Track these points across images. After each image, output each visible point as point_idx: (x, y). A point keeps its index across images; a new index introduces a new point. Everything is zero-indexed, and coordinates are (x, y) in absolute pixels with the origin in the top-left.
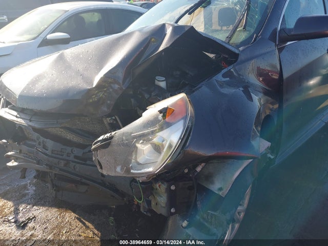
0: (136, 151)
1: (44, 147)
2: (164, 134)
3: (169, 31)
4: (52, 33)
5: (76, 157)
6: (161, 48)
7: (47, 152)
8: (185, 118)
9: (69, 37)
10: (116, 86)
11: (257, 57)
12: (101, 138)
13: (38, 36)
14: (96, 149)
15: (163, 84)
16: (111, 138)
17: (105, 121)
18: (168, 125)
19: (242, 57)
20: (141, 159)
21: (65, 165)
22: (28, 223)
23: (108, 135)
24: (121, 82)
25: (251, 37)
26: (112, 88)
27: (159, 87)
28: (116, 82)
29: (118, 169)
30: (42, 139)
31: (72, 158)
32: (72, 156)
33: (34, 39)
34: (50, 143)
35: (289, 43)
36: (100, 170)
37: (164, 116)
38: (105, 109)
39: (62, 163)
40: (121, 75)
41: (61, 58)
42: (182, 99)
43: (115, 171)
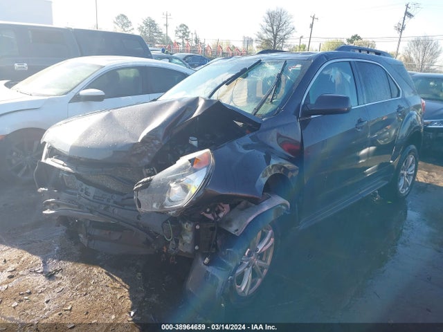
0: (170, 192)
1: (86, 193)
2: (192, 177)
3: (201, 103)
4: (86, 88)
5: (115, 202)
6: (194, 116)
7: (89, 197)
8: (208, 166)
9: (103, 94)
10: (157, 142)
11: (279, 127)
12: (142, 181)
13: (70, 91)
14: (137, 190)
15: (195, 143)
16: (151, 180)
17: (144, 172)
18: (195, 171)
19: (263, 127)
20: (173, 197)
21: (105, 209)
22: (55, 273)
23: (149, 178)
24: (161, 138)
25: (275, 110)
26: (153, 143)
27: (192, 145)
28: (157, 139)
29: (154, 206)
30: (84, 186)
31: (111, 203)
32: (112, 201)
33: (66, 93)
34: (92, 190)
35: (312, 117)
36: (138, 209)
37: (192, 165)
38: (146, 161)
39: (103, 207)
40: (161, 133)
41: (110, 117)
42: (207, 153)
43: (152, 207)
